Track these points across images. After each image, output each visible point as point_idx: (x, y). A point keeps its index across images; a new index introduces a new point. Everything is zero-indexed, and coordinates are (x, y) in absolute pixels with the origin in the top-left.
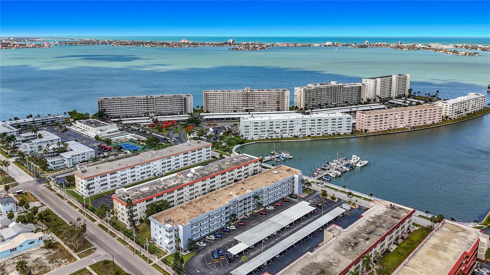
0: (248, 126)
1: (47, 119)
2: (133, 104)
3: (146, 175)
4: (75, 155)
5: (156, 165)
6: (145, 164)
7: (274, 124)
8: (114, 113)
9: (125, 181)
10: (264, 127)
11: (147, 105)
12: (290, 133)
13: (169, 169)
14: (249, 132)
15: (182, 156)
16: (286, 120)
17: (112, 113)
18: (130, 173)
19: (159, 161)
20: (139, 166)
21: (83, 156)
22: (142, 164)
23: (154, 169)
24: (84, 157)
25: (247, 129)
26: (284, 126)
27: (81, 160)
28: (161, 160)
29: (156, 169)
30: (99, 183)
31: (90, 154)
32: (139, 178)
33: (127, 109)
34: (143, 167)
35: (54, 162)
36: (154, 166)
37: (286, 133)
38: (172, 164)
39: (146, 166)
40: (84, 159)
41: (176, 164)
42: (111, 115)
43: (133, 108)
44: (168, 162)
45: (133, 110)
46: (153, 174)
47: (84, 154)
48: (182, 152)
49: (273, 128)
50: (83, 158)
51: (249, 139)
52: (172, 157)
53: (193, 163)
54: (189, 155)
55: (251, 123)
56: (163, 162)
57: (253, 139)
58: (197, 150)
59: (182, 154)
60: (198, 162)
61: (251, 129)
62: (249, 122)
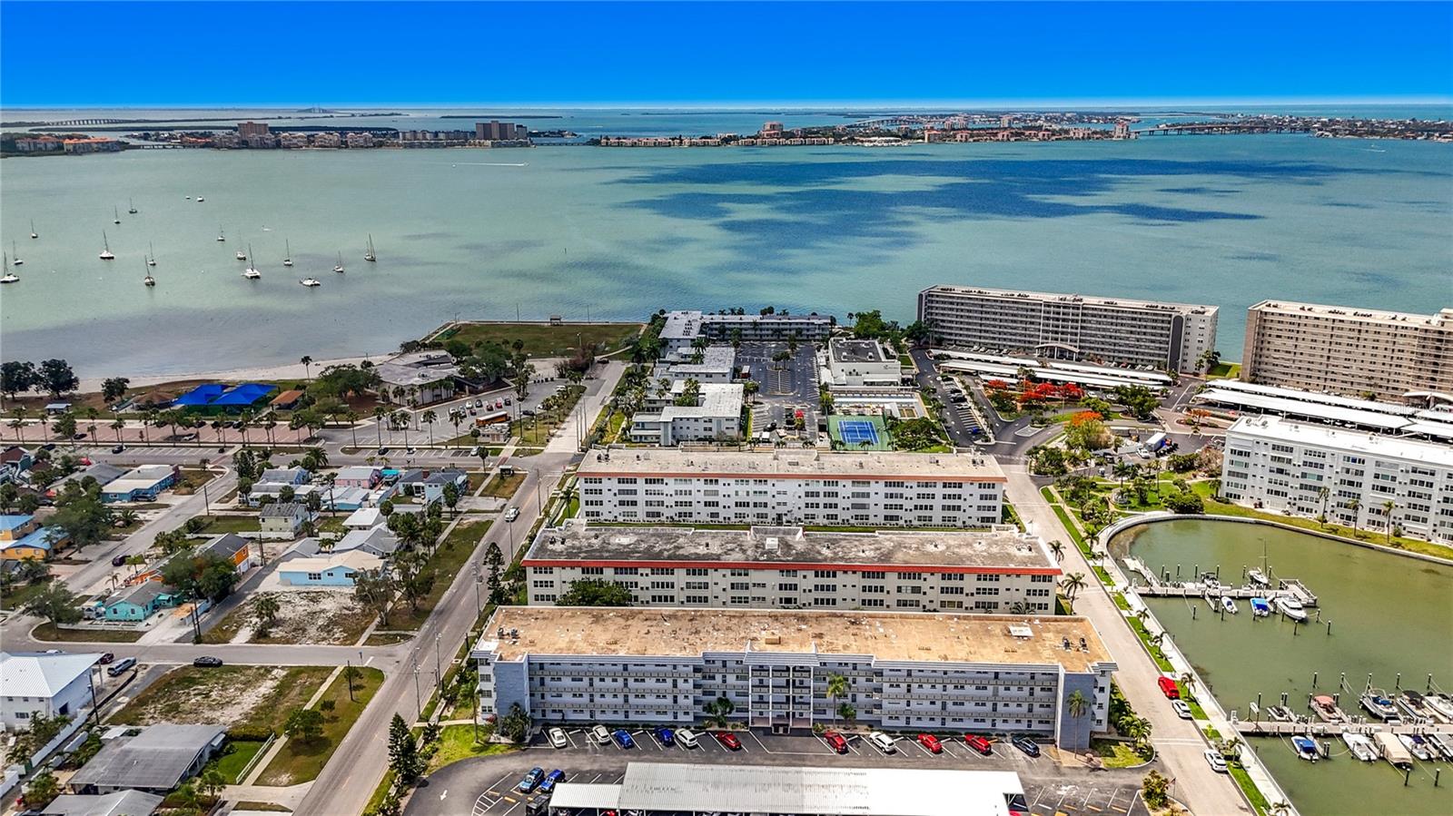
0: (1248, 454)
1: (790, 324)
2: (1015, 315)
3: (750, 511)
4: (688, 419)
5: (785, 493)
6: (751, 481)
7: (1370, 469)
8: (961, 335)
9: (687, 509)
10: (1318, 471)
11: (1056, 323)
12: (1443, 524)
13: (828, 517)
14: (1246, 476)
15: (880, 488)
16: (1432, 467)
17: (956, 335)
18: (702, 492)
19: (795, 482)
20: (732, 481)
21: (708, 425)
22: (742, 478)
23: (779, 504)
24: (710, 429)
25: (1239, 464)
26: (1417, 489)
27: (702, 434)
28: (803, 482)
29: (785, 504)
30: (615, 494)
31: (726, 424)
32: (731, 513)
33: (997, 329)
34: (742, 488)
35: (643, 423)
36: (779, 493)
37: (1425, 520)
38: (842, 503)
39: (752, 487)
40: (708, 433)
41: (854, 506)
42: (952, 337)
43: (1015, 328)
44: (827, 494)
45: (1015, 335)
46: (775, 516)
47: (710, 421)
48: (882, 477)
49: (1360, 485)
50: (705, 429)
51: (1245, 503)
52: (841, 483)
53: (922, 523)
54: (906, 492)
55: (1262, 443)
56: (809, 489)
57: (1260, 505)
58: (940, 485)
59: (882, 483)
60: (941, 523)
61: (1260, 466)
62: (1251, 438)
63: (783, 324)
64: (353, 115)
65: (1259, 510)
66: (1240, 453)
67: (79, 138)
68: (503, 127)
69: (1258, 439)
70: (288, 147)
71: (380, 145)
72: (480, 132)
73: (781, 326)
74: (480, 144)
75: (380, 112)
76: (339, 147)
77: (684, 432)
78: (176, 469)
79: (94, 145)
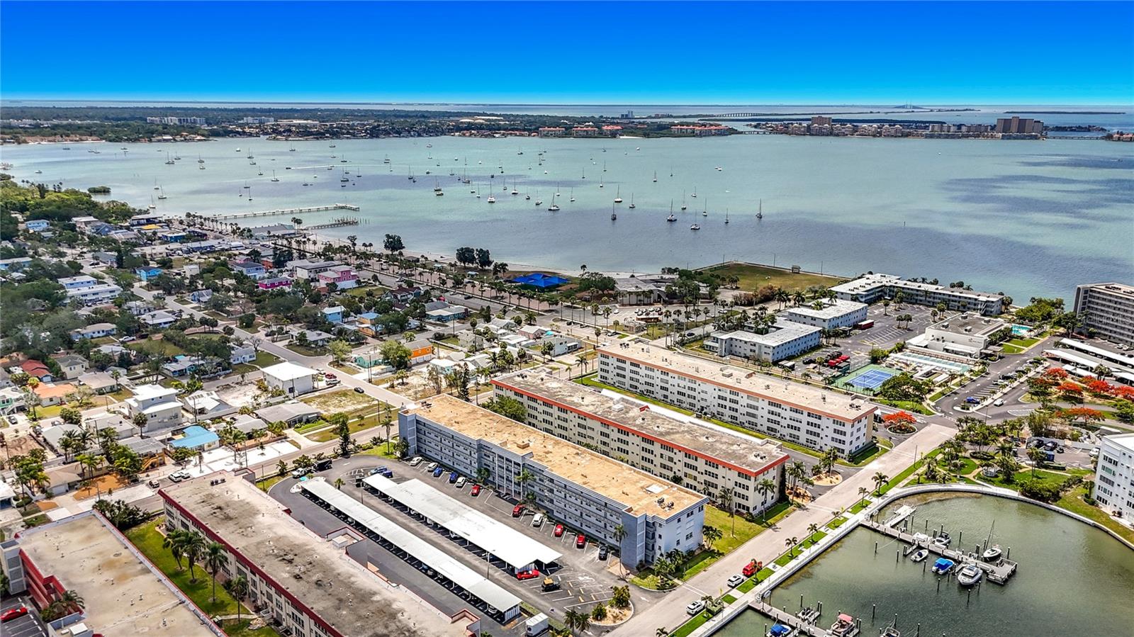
3: (686, 399)
4: (741, 341)
5: (706, 393)
6: (687, 379)
13: (732, 417)
14: (1113, 483)
15: (765, 405)
19: (712, 387)
20: (676, 376)
22: (681, 375)
23: (702, 399)
24: (754, 351)
25: (1108, 470)
28: (717, 388)
29: (706, 400)
30: (615, 368)
31: (764, 350)
32: (674, 398)
34: (682, 383)
36: (702, 392)
38: (740, 409)
39: (687, 383)
40: (752, 354)
44: (732, 401)
46: (700, 408)
50: (751, 351)
51: (1107, 510)
52: (741, 394)
53: (792, 439)
54: (783, 413)
55: (1127, 456)
56: (721, 394)
57: (1120, 514)
58: (805, 413)
59: (766, 401)
60: (805, 443)
61: (1123, 477)
62: (1119, 449)
63: (953, 296)
64: (932, 111)
65: (1116, 519)
66: (1110, 461)
67: (716, 125)
68: (1022, 123)
69: (1125, 451)
70: (837, 135)
71: (907, 135)
72: (1000, 127)
73: (952, 298)
74: (992, 137)
75: (953, 108)
76: (874, 136)
77: (737, 349)
78: (466, 310)
79: (713, 131)
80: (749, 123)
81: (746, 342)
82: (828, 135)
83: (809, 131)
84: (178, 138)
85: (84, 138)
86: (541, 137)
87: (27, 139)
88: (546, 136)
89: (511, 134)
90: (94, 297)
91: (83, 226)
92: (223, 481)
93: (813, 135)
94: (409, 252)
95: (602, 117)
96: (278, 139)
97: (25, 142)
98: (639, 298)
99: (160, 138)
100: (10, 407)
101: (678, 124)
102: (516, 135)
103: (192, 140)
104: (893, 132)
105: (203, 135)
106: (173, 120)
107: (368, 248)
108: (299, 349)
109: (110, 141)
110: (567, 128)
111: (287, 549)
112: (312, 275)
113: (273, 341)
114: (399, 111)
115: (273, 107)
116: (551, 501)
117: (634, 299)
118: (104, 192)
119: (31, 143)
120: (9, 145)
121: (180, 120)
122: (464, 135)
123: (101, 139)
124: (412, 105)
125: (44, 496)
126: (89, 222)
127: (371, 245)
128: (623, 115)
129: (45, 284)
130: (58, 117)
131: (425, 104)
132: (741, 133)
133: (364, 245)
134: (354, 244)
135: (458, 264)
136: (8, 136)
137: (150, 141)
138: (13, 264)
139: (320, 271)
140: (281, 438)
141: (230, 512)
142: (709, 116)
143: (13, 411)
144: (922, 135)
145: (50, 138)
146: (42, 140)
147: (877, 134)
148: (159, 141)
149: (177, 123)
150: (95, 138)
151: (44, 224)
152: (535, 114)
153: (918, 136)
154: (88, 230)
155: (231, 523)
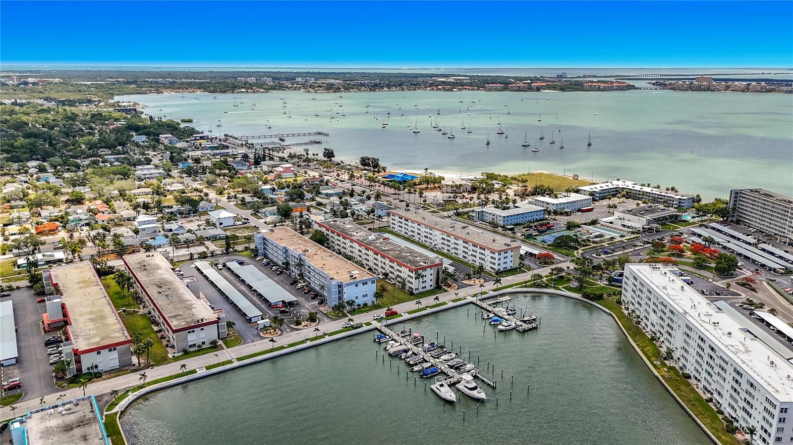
2: (779, 213)
4: (487, 213)
8: (751, 220)
17: (748, 220)
33: (769, 221)
47: (494, 215)
48: (463, 238)
50: (493, 219)
51: (624, 306)
52: (451, 237)
55: (631, 274)
56: (443, 237)
57: (628, 309)
58: (478, 247)
59: (462, 241)
63: (662, 195)
65: (624, 311)
67: (622, 83)
73: (659, 196)
76: (743, 91)
77: (486, 218)
78: (344, 191)
79: (615, 87)
80: (650, 81)
81: (490, 214)
82: (705, 90)
83: (691, 88)
84: (250, 91)
85: (196, 90)
86: (486, 91)
87: (163, 91)
88: (490, 90)
89: (466, 89)
90: (150, 176)
91: (164, 139)
92: (153, 256)
93: (693, 90)
94: (337, 159)
95: (542, 77)
96: (310, 92)
97: (162, 92)
98: (453, 189)
99: (239, 90)
100: (82, 223)
101: (595, 82)
102: (469, 89)
103: (258, 92)
104: (759, 88)
105: (264, 89)
106: (252, 80)
107: (316, 156)
108: (240, 206)
109: (210, 92)
110: (505, 84)
111: (163, 282)
112: (270, 169)
113: (229, 202)
114: (401, 74)
115: (321, 71)
116: (310, 278)
117: (450, 190)
118: (189, 122)
119: (165, 93)
120: (152, 94)
121: (257, 79)
122: (433, 89)
123: (206, 91)
124: (415, 69)
125: (79, 260)
126: (167, 137)
127: (317, 155)
128: (558, 76)
129: (124, 167)
130: (187, 77)
131: (425, 69)
132: (638, 88)
133: (314, 155)
134: (308, 154)
135: (360, 166)
136: (153, 89)
137: (233, 92)
138: (118, 158)
139: (275, 167)
140: (202, 244)
141: (148, 268)
142: (626, 76)
143: (83, 225)
144: (782, 91)
145: (176, 91)
146: (172, 92)
147: (746, 89)
148: (238, 92)
149: (255, 81)
150: (202, 90)
151: (144, 138)
152: (494, 75)
153: (779, 91)
154: (166, 142)
155: (145, 271)
